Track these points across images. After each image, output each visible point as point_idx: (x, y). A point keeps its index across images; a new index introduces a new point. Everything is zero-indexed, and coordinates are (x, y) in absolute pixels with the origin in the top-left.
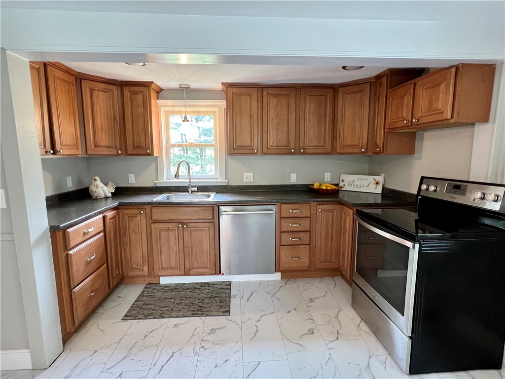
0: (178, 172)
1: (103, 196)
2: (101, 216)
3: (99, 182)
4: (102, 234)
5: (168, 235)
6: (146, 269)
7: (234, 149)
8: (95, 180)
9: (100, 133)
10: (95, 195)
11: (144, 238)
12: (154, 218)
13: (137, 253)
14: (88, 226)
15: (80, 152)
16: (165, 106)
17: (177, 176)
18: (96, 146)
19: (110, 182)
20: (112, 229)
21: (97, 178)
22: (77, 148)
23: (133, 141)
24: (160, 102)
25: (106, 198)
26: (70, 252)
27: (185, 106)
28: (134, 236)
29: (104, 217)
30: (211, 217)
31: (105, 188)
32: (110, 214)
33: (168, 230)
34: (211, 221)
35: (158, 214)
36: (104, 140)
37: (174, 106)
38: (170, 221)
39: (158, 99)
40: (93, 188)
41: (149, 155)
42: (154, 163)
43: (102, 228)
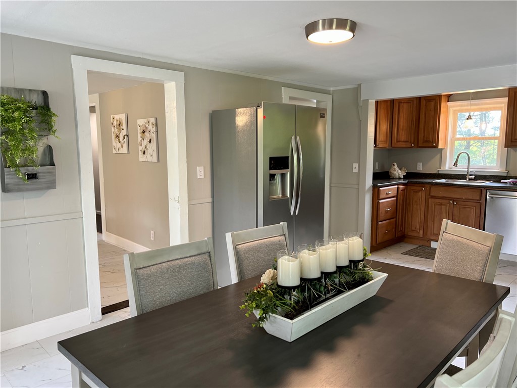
0: (457, 161)
1: (398, 177)
2: (396, 186)
3: (396, 167)
4: (395, 198)
5: (441, 209)
6: (421, 232)
7: (512, 142)
8: (394, 165)
9: (401, 131)
10: (393, 175)
11: (423, 209)
12: (431, 194)
13: (416, 220)
14: (389, 190)
15: (387, 146)
16: (454, 106)
17: (455, 164)
18: (397, 141)
19: (403, 168)
20: (401, 198)
21: (395, 164)
22: (386, 143)
23: (424, 137)
24: (449, 104)
25: (400, 178)
26: (380, 201)
27: (471, 105)
28: (415, 206)
29: (398, 188)
30: (478, 198)
31: (400, 171)
32: (401, 187)
33: (441, 204)
34: (478, 201)
35: (435, 192)
36: (403, 137)
37: (462, 106)
38: (443, 198)
39: (448, 101)
40: (392, 171)
41: (434, 147)
42: (439, 155)
43: (396, 195)
